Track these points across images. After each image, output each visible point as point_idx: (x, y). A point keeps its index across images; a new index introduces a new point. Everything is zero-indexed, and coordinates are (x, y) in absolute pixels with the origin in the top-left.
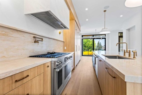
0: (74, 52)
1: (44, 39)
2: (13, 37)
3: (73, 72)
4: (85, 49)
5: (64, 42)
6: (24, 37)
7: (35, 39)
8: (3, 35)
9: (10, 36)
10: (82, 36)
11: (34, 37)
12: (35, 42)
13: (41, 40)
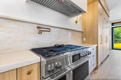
0: (96, 45)
2: (9, 27)
3: (95, 73)
4: (117, 40)
5: (82, 32)
6: (24, 27)
7: (39, 29)
9: (5, 27)
10: (113, 24)
13: (48, 30)
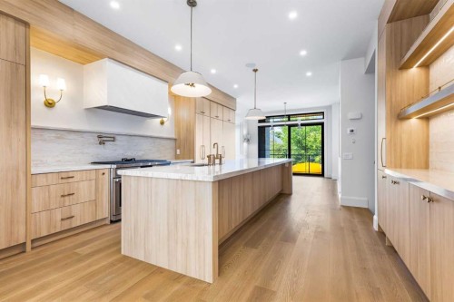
1: (117, 138)
5: (175, 139)
8: (58, 138)
11: (99, 137)
12: (100, 143)
13: (112, 139)
